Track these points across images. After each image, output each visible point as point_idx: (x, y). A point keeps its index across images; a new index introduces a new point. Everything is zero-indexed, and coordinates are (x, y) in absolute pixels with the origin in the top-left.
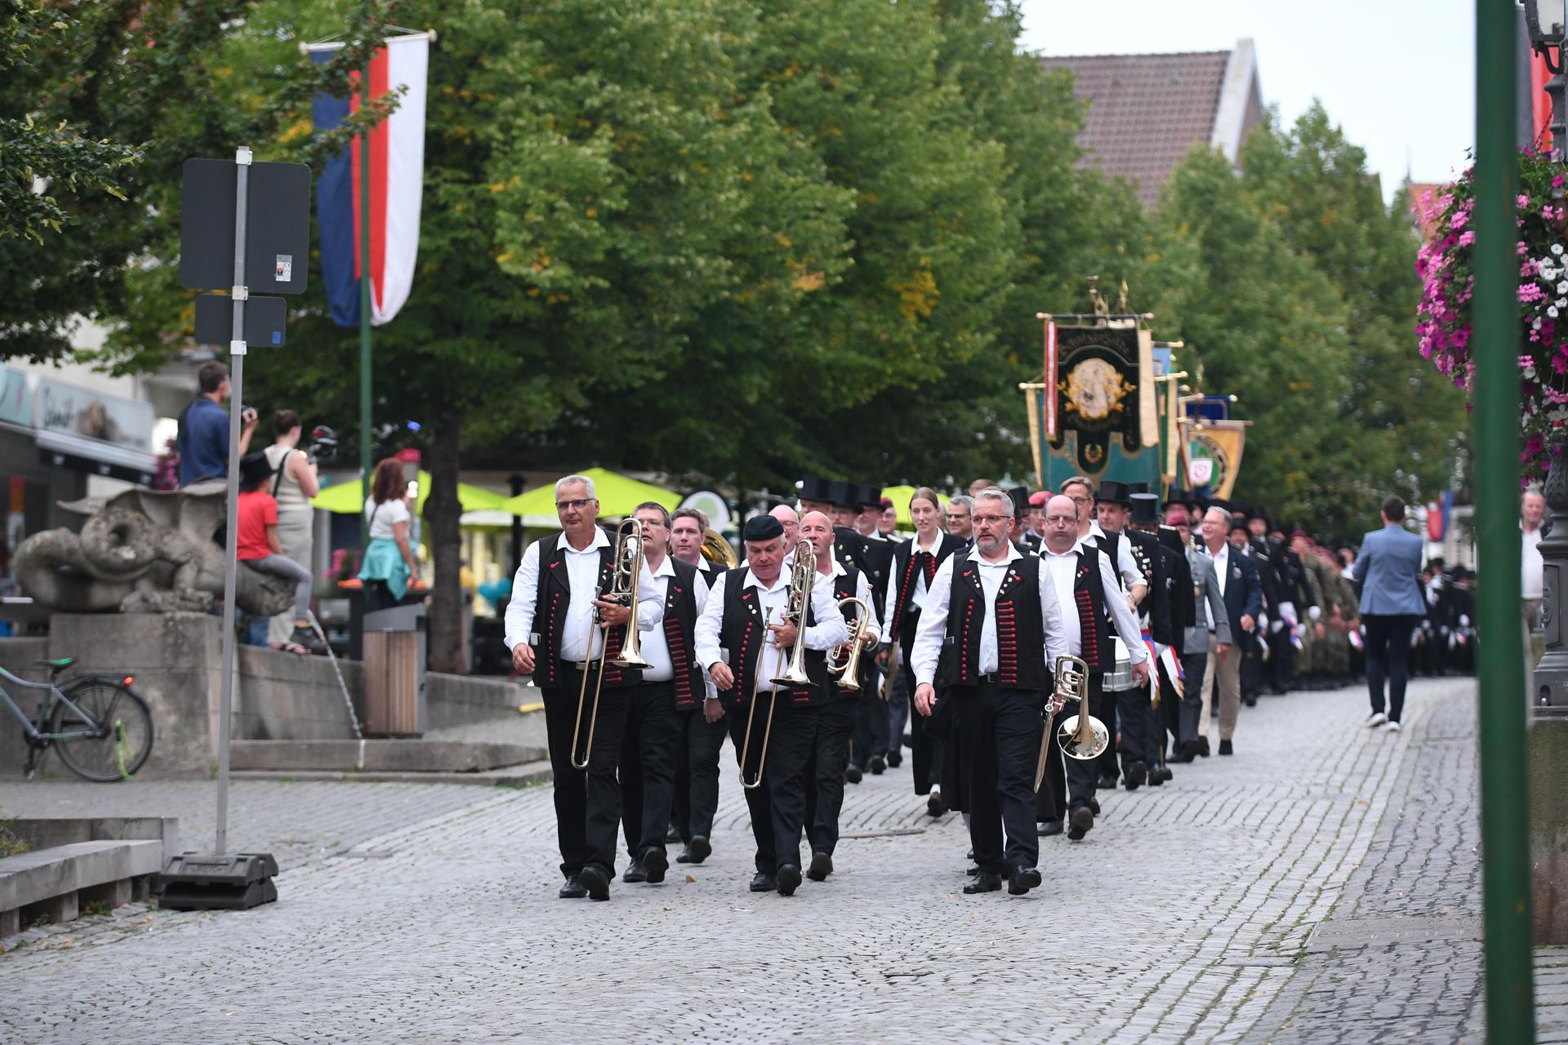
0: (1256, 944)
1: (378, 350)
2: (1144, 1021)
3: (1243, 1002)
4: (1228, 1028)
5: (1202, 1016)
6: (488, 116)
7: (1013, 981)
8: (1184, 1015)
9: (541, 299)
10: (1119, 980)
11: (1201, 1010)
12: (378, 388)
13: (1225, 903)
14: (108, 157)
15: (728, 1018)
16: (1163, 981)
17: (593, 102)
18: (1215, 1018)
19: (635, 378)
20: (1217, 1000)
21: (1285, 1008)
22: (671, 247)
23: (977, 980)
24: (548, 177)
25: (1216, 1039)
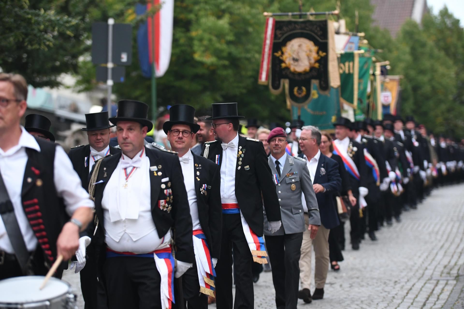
0: (442, 273)
1: (158, 85)
2: (408, 301)
3: (441, 294)
4: (437, 303)
5: (427, 299)
6: (191, 11)
7: (362, 286)
8: (422, 298)
9: (208, 68)
10: (398, 286)
11: (427, 296)
12: (158, 96)
13: (431, 258)
14: (67, 22)
15: (269, 300)
16: (413, 286)
17: (223, 7)
18: (432, 299)
19: (237, 92)
20: (432, 293)
21: (455, 296)
22: (248, 51)
23: (351, 286)
24: (210, 30)
25: (434, 307)
